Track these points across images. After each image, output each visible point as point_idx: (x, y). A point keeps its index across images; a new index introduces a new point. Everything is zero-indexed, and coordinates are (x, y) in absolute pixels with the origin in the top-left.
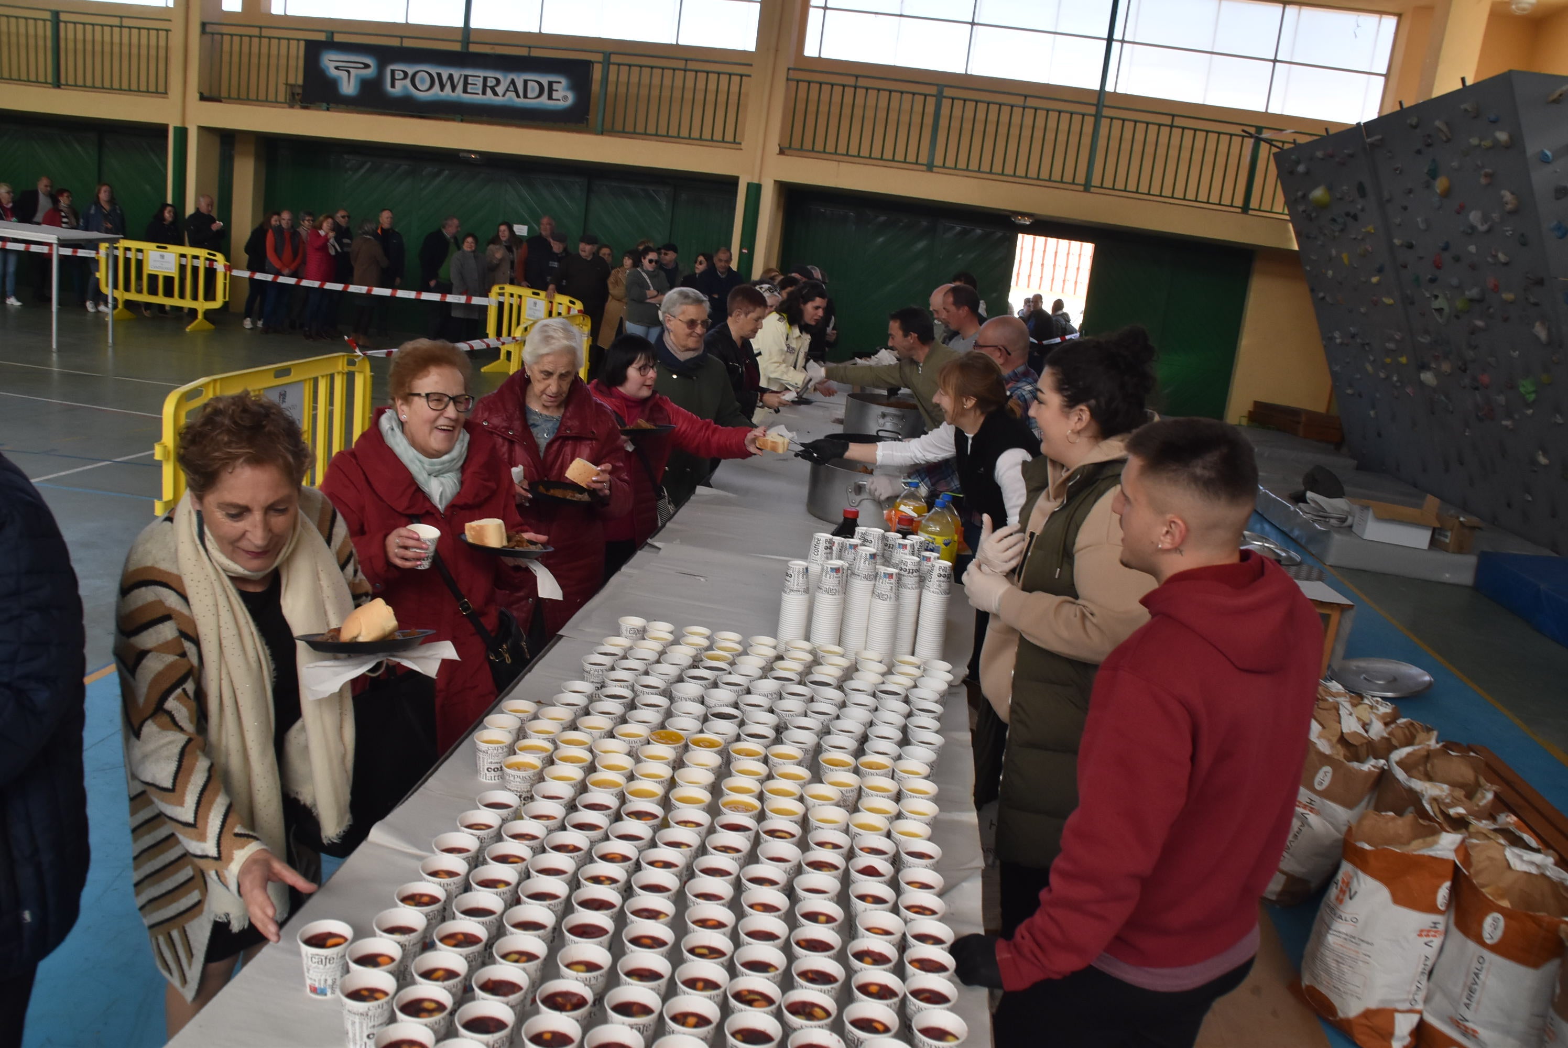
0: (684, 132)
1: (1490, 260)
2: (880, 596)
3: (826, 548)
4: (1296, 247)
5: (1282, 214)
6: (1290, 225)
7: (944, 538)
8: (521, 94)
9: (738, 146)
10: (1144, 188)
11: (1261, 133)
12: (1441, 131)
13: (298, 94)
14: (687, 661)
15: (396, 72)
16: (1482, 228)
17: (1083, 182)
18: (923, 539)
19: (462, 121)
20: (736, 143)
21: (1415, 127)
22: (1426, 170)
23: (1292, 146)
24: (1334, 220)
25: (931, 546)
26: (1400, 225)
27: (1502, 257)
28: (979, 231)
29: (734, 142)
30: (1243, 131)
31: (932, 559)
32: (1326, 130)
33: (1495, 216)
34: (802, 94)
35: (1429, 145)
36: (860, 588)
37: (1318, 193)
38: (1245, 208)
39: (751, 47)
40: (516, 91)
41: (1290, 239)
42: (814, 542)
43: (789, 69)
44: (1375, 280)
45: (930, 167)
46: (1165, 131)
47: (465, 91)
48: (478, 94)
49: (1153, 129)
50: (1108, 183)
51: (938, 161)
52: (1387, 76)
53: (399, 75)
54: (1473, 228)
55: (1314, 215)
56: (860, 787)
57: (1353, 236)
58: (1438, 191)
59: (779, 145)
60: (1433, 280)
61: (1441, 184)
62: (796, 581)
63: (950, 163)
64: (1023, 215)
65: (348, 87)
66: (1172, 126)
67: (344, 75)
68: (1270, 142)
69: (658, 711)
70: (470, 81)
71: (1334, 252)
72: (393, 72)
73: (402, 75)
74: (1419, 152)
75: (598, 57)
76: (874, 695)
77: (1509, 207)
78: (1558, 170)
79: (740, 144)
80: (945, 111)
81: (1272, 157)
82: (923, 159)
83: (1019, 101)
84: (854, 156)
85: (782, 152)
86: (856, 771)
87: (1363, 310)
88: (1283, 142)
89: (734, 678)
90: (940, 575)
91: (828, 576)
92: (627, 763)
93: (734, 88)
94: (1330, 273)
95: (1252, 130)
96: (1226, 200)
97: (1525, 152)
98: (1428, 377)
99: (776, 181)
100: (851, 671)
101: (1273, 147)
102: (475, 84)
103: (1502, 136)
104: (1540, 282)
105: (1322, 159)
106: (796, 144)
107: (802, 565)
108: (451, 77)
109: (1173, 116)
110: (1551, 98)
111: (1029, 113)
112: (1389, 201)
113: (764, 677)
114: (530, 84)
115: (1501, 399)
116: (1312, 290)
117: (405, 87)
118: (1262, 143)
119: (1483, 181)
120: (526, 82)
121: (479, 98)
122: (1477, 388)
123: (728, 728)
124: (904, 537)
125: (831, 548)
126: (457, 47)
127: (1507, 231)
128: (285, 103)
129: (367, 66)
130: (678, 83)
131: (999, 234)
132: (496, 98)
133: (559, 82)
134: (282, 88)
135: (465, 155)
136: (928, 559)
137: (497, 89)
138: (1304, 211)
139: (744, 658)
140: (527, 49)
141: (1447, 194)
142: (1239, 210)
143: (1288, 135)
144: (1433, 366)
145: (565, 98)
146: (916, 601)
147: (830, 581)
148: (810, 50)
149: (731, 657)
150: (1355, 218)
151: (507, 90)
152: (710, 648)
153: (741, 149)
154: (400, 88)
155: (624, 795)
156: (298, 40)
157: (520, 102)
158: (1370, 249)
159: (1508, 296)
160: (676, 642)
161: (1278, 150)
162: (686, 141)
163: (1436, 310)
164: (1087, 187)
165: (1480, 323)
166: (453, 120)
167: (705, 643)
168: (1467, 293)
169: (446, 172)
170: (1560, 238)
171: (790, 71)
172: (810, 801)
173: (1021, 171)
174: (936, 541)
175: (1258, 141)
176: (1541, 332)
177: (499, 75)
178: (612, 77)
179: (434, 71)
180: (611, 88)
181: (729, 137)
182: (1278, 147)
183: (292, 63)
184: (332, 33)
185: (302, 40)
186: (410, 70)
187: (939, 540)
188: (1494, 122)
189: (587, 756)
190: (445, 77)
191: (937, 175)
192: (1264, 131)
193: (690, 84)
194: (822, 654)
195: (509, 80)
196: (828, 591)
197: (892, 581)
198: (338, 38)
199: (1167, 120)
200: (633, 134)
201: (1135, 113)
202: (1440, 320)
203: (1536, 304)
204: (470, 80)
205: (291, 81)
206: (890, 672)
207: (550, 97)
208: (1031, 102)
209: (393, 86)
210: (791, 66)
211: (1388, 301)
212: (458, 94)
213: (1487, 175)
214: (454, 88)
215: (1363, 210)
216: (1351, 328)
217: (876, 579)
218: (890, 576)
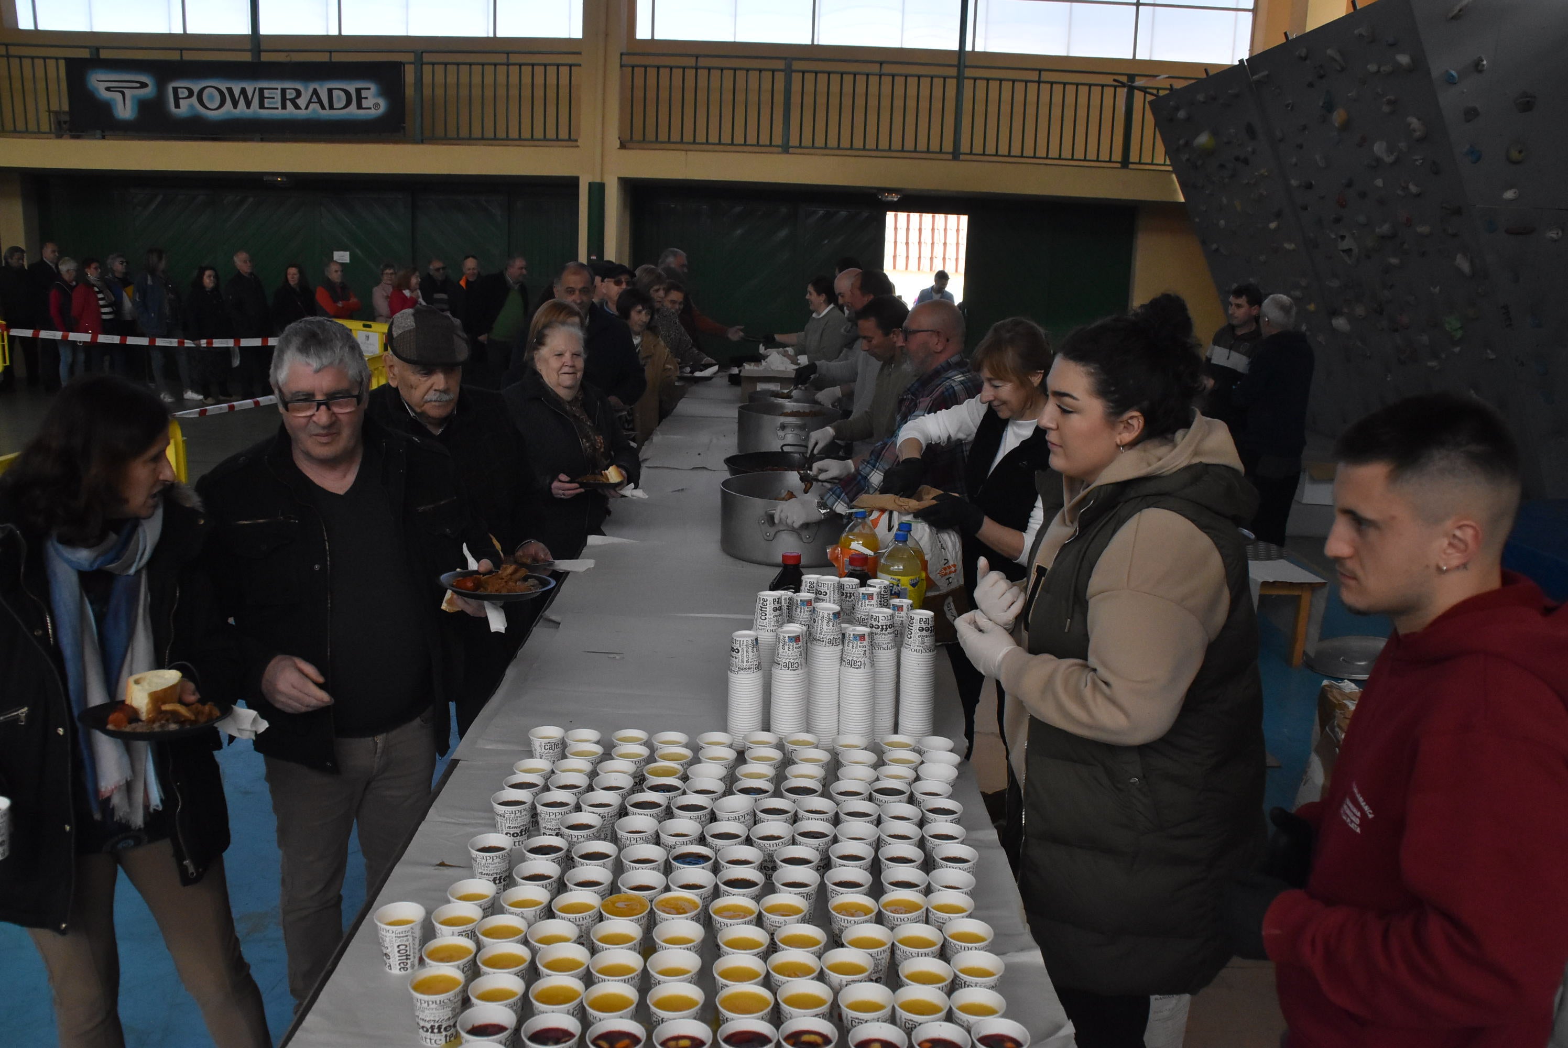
0: (514, 134)
1: (1399, 192)
2: (852, 664)
3: (775, 610)
4: (1182, 199)
5: (1164, 165)
6: (1174, 176)
7: (910, 577)
8: (327, 105)
9: (574, 144)
10: (1016, 151)
11: (1133, 82)
12: (1335, 60)
13: (65, 122)
14: (626, 782)
15: (180, 90)
16: (1389, 159)
17: (951, 150)
18: (886, 583)
19: (262, 140)
20: (572, 140)
21: (1305, 59)
22: (1321, 104)
23: (1167, 92)
24: (1222, 166)
25: (895, 589)
26: (1296, 165)
27: (1413, 189)
28: (843, 213)
29: (570, 139)
30: (1115, 80)
31: (905, 608)
32: (1206, 70)
33: (1402, 145)
34: (639, 82)
35: (1321, 77)
36: (825, 655)
37: (1203, 139)
38: (1125, 162)
39: (577, 33)
40: (320, 102)
41: (1175, 190)
42: (759, 604)
43: (622, 54)
44: (1273, 225)
45: (785, 148)
46: (1032, 87)
47: (262, 106)
48: (277, 108)
49: (1020, 87)
50: (978, 149)
51: (794, 141)
52: (1255, 11)
53: (183, 93)
54: (1378, 160)
55: (1199, 163)
56: (893, 944)
57: (1246, 181)
58: (1337, 125)
59: (619, 138)
60: (1338, 220)
61: (1338, 117)
62: (745, 657)
63: (807, 141)
64: (890, 191)
65: (125, 111)
66: (1039, 82)
67: (118, 96)
68: (1144, 90)
69: (604, 866)
70: (266, 95)
71: (1224, 200)
72: (175, 90)
73: (186, 93)
74: (1311, 85)
75: (410, 57)
76: (870, 799)
77: (1418, 134)
78: (1465, 90)
79: (576, 141)
80: (796, 87)
81: (1147, 105)
82: (778, 140)
83: (875, 68)
84: (703, 144)
85: (623, 146)
86: (879, 919)
87: (1262, 258)
88: (1158, 89)
89: (693, 799)
90: (921, 629)
91: (786, 647)
92: (578, 953)
93: (564, 81)
94: (1222, 222)
95: (1124, 79)
96: (1104, 156)
97: (1429, 74)
98: (1340, 323)
99: (619, 179)
100: (834, 768)
101: (1147, 95)
102: (273, 98)
103: (1404, 59)
104: (1458, 211)
105: (1204, 102)
106: (638, 136)
107: (749, 636)
108: (243, 91)
109: (1040, 71)
110: (1451, 15)
111: (887, 80)
112: (1280, 141)
113: (728, 792)
114: (335, 93)
115: (1425, 339)
116: (1204, 243)
117: (191, 106)
118: (1136, 92)
119: (1386, 109)
120: (330, 91)
121: (279, 113)
122: (1396, 330)
123: (698, 874)
124: (863, 584)
125: (780, 609)
126: (247, 57)
127: (1417, 160)
128: (50, 132)
129: (144, 85)
130: (502, 79)
131: (865, 214)
132: (298, 111)
133: (369, 89)
134: (44, 117)
135: (270, 178)
136: (900, 608)
137: (298, 101)
138: (1188, 160)
139: (697, 767)
140: (328, 54)
141: (1346, 126)
142: (1119, 165)
143: (1162, 81)
144: (1346, 310)
145: (377, 106)
146: (893, 663)
147: (788, 653)
148: (643, 33)
149: (679, 767)
150: (1246, 162)
151: (310, 102)
152: (651, 759)
153: (578, 146)
154: (186, 108)
155: (583, 1008)
156: (57, 59)
157: (327, 114)
158: (1265, 193)
159: (1423, 229)
160: (607, 755)
161: (1153, 98)
162: (517, 143)
163: (1344, 251)
164: (956, 155)
165: (1394, 261)
166: (251, 140)
167: (644, 751)
168: (1377, 230)
169: (251, 200)
170: (1475, 163)
171: (624, 57)
172: (836, 978)
173: (884, 144)
174: (902, 582)
175: (1131, 89)
176: (1463, 264)
177: (299, 86)
178: (427, 79)
179: (223, 86)
180: (427, 92)
181: (563, 134)
182: (1152, 94)
183: (53, 86)
184: (98, 49)
185: (61, 58)
186: (196, 88)
187: (905, 581)
188: (1391, 45)
189: (522, 952)
190: (237, 93)
191: (793, 156)
192: (1137, 78)
193: (514, 79)
194: (791, 747)
195: (310, 91)
196: (789, 666)
197: (865, 643)
198: (104, 54)
199: (1034, 76)
200: (458, 140)
201: (1000, 71)
202: (1349, 262)
203: (1455, 235)
204: (267, 93)
205: (55, 107)
206: (880, 763)
207: (360, 107)
208: (887, 69)
209: (177, 106)
210: (625, 51)
211: (1289, 246)
212: (254, 110)
213: (1389, 102)
214: (248, 105)
215: (1254, 152)
216: (1251, 279)
217: (843, 643)
218: (862, 637)
